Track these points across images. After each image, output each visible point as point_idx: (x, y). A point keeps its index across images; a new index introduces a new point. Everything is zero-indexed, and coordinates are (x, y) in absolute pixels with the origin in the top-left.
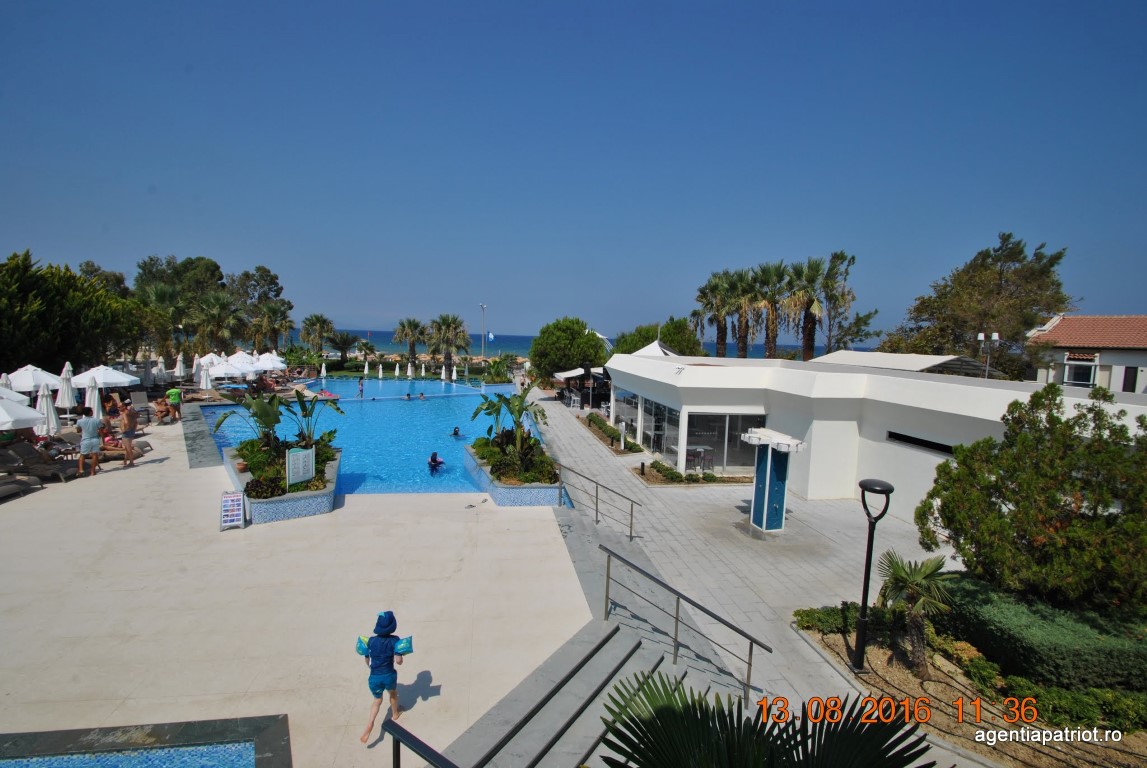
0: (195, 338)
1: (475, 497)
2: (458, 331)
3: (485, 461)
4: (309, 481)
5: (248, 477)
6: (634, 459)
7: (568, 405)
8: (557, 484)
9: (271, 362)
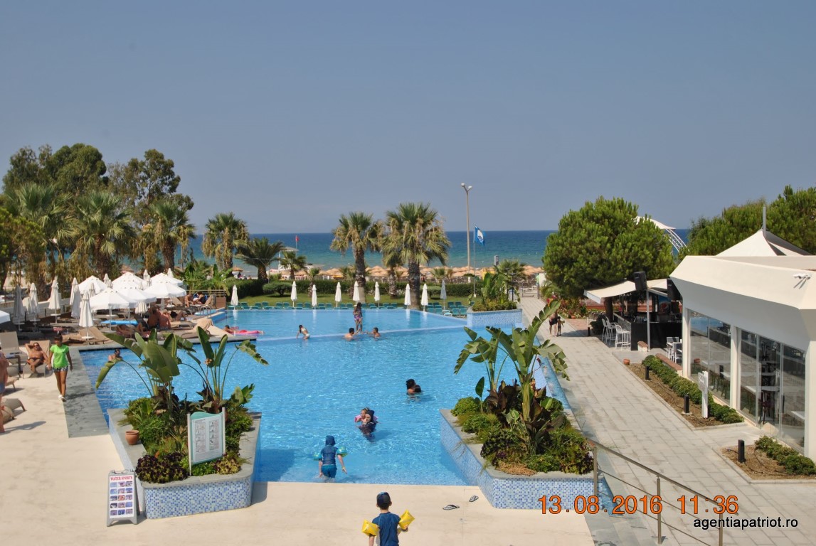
0: (72, 257)
1: (460, 492)
2: (429, 228)
3: (473, 435)
4: (218, 460)
5: (140, 451)
6: (728, 435)
7: (611, 343)
8: (591, 475)
9: (166, 286)
